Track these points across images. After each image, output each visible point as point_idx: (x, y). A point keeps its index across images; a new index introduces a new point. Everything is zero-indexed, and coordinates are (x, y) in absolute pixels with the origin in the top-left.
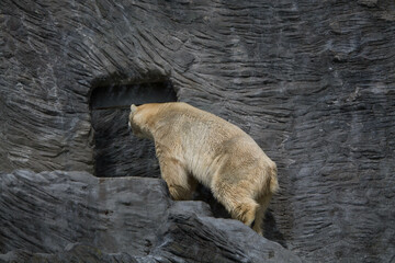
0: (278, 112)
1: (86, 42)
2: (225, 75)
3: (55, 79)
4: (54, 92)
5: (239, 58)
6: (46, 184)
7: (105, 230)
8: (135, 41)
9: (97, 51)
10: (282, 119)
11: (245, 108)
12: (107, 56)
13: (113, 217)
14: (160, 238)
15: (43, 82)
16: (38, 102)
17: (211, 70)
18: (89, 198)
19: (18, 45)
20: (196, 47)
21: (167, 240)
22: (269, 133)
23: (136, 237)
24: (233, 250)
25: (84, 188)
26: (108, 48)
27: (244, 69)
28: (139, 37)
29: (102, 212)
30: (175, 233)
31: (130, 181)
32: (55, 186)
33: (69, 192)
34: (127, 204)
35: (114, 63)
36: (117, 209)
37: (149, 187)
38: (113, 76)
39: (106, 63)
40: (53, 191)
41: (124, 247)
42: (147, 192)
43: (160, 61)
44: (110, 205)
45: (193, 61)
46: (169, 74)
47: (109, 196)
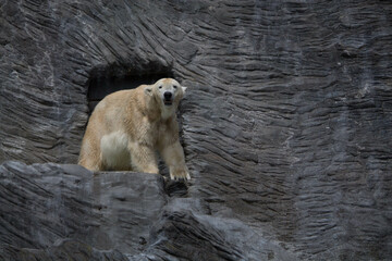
0: (283, 107)
1: (86, 31)
2: (229, 68)
3: (52, 68)
4: (51, 81)
5: (244, 51)
6: (37, 177)
7: (98, 226)
8: (136, 30)
9: (96, 40)
10: (287, 115)
11: (249, 102)
12: (108, 45)
13: (106, 213)
14: (154, 236)
15: (39, 71)
16: (33, 91)
17: (215, 63)
18: (83, 192)
19: (14, 31)
20: (200, 38)
21: (161, 238)
22: (274, 129)
23: (130, 234)
24: (230, 250)
25: (77, 181)
26: (108, 37)
27: (249, 62)
28: (140, 26)
29: (96, 207)
30: (169, 231)
31: (126, 176)
32: (47, 179)
33: (62, 185)
34: (122, 200)
35: (114, 53)
36: (111, 204)
37: (145, 182)
38: (113, 66)
39: (106, 52)
40: (46, 184)
41: (118, 245)
42: (143, 188)
43: (163, 52)
44: (104, 200)
45: (197, 53)
46: (171, 66)
47: (102, 191)
